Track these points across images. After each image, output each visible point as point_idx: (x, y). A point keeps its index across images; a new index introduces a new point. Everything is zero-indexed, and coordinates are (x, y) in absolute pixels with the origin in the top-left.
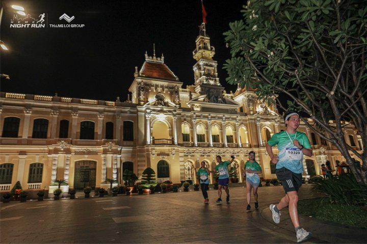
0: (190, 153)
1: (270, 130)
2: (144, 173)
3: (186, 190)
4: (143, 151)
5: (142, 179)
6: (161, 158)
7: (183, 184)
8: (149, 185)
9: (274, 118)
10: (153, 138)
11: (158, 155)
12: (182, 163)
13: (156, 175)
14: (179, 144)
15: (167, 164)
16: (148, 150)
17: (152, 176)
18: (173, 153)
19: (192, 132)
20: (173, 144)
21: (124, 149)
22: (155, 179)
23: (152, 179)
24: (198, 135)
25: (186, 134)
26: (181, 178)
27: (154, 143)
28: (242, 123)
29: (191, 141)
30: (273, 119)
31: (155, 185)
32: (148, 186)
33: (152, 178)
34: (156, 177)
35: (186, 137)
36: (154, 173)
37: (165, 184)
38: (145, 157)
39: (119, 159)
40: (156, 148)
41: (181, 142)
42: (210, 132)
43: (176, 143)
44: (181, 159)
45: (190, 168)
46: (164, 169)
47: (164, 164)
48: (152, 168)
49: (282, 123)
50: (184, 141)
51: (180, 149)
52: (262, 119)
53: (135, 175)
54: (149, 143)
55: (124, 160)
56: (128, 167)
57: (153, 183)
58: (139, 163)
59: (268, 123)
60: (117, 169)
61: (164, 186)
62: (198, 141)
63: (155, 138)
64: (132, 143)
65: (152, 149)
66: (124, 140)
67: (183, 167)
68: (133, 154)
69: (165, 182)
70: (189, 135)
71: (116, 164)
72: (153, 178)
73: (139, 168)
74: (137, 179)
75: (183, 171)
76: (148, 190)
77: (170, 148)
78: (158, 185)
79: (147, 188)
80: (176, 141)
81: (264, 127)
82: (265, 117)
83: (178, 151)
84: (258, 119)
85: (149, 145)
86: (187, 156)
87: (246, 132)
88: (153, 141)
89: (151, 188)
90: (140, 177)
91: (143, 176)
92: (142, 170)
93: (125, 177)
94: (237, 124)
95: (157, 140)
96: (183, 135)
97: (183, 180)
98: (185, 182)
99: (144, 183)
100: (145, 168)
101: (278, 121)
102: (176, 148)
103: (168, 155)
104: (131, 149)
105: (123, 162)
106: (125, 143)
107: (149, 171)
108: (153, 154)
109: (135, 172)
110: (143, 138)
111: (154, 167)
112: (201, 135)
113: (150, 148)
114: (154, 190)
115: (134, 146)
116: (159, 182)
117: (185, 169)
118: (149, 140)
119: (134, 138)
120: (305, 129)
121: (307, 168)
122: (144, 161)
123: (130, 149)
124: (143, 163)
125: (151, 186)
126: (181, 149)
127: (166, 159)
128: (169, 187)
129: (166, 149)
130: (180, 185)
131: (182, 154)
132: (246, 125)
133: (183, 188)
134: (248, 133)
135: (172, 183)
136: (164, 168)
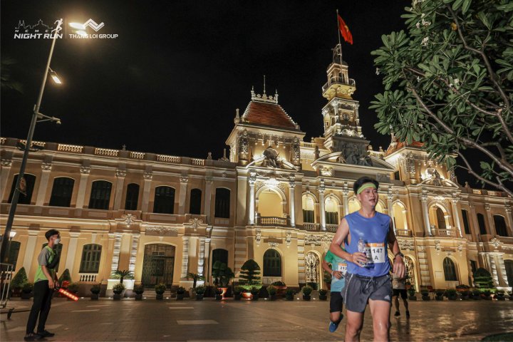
0: (314, 240)
1: (444, 210)
2: (243, 268)
3: (307, 298)
4: (242, 234)
5: (241, 276)
6: (269, 246)
7: (302, 289)
8: (251, 287)
9: (450, 190)
10: (259, 215)
11: (266, 241)
12: (302, 256)
13: (261, 271)
14: (297, 226)
15: (278, 255)
16: (250, 233)
17: (256, 273)
18: (289, 239)
19: (318, 208)
20: (288, 225)
21: (216, 230)
22: (259, 278)
23: (255, 278)
24: (327, 214)
25: (309, 211)
26: (300, 278)
27: (260, 222)
28: (398, 198)
29: (315, 222)
30: (448, 193)
31: (259, 287)
32: (248, 288)
33: (254, 276)
34: (261, 275)
35: (308, 216)
36: (259, 269)
37: (275, 287)
38: (245, 243)
39: (207, 246)
40: (262, 230)
41: (301, 223)
42: (347, 209)
43: (293, 225)
44: (301, 249)
45: (314, 264)
46: (273, 263)
47: (274, 256)
48: (255, 260)
49: (464, 199)
50: (305, 221)
51: (298, 233)
52: (431, 191)
53: (230, 270)
54: (252, 222)
55: (214, 247)
56: (220, 257)
57: (256, 283)
58: (237, 253)
59: (441, 198)
60: (204, 259)
61: (273, 289)
62: (327, 222)
63: (262, 215)
64: (227, 221)
65: (257, 232)
66: (216, 216)
67: (303, 262)
68: (229, 238)
69: (276, 284)
70: (313, 212)
71: (204, 252)
72: (257, 276)
73: (237, 259)
74: (232, 275)
75: (302, 268)
76: (249, 294)
77: (284, 231)
78: (264, 288)
79: (247, 291)
80: (293, 221)
81: (434, 205)
82: (436, 189)
83: (295, 237)
84: (424, 191)
85: (252, 225)
86: (310, 244)
87: (404, 212)
88: (259, 220)
89: (253, 292)
90: (238, 274)
91: (241, 272)
92: (240, 263)
93: (216, 272)
94: (389, 197)
95: (264, 217)
96: (305, 212)
97: (303, 282)
98: (305, 285)
99: (242, 283)
100: (246, 260)
101: (458, 196)
102: (292, 232)
103: (280, 242)
104: (226, 231)
105: (213, 249)
106: (217, 220)
107: (251, 266)
108: (258, 240)
109: (230, 265)
110: (244, 214)
111: (259, 259)
112: (331, 213)
113: (254, 230)
114: (257, 295)
115: (230, 226)
116: (266, 283)
117: (306, 264)
118: (252, 217)
119: (231, 214)
120: (503, 209)
121: (507, 275)
122: (245, 250)
123: (224, 230)
124: (244, 253)
125: (254, 288)
126: (300, 233)
127: (277, 247)
128: (280, 291)
129: (277, 232)
130: (297, 290)
131: (301, 242)
132: (404, 201)
133: (301, 294)
134: (407, 214)
135: (284, 285)
136: (274, 261)
